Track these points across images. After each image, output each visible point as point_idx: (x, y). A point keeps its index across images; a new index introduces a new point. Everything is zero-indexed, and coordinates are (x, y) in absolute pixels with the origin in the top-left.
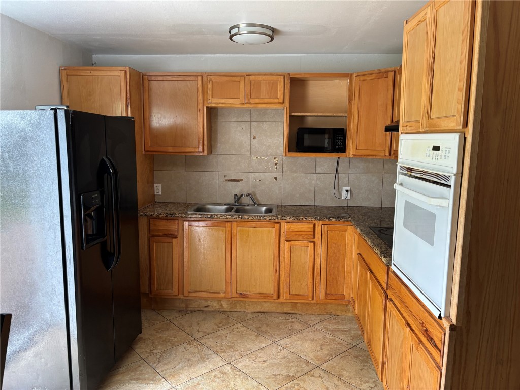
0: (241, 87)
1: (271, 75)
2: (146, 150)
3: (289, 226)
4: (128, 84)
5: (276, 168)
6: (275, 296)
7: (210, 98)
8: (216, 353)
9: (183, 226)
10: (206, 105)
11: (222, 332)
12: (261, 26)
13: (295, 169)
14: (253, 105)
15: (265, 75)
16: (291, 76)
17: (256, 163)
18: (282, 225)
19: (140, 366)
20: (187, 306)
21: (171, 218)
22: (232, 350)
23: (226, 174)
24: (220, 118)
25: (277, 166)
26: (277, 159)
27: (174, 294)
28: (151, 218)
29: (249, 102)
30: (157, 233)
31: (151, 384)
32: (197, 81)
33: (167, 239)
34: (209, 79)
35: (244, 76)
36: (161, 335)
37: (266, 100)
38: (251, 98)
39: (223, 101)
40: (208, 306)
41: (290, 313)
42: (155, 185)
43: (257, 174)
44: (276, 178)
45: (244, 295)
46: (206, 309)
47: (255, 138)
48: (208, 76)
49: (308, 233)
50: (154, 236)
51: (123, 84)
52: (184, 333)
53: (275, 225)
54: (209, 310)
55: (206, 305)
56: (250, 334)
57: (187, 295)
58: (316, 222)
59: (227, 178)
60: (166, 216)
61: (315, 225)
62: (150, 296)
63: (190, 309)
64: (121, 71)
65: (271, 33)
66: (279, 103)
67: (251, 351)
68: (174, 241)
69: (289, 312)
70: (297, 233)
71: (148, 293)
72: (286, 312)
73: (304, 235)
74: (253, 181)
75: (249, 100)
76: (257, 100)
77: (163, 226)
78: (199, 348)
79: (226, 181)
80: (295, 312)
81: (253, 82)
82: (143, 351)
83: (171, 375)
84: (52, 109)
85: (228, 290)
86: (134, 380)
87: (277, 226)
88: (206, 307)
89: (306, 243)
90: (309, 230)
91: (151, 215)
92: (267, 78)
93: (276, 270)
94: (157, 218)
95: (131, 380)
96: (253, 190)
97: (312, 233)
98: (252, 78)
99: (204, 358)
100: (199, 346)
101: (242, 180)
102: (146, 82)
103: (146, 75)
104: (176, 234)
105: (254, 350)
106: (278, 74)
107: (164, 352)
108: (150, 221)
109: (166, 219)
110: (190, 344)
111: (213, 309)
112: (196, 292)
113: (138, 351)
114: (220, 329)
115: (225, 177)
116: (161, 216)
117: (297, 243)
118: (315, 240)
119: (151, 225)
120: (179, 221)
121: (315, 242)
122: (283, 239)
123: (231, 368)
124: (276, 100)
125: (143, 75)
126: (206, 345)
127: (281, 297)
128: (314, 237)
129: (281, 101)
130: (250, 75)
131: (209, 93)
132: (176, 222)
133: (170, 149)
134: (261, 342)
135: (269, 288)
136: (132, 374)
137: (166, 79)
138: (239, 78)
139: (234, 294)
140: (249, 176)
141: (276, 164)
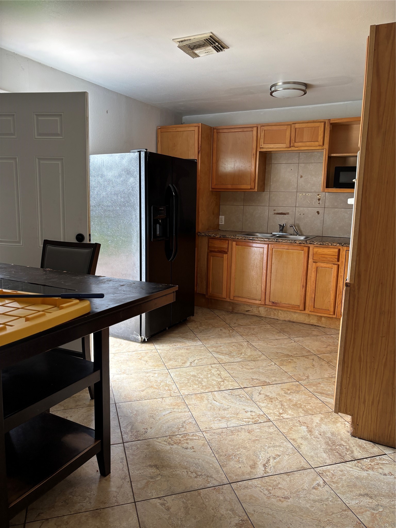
0: (287, 134)
1: (314, 122)
2: (212, 187)
3: (316, 250)
4: (200, 136)
5: (319, 203)
6: (302, 307)
7: (262, 144)
8: (242, 335)
9: (232, 245)
10: (259, 150)
11: (252, 327)
12: (295, 83)
13: (336, 204)
14: (297, 149)
15: (308, 123)
16: (331, 122)
17: (301, 199)
18: (311, 249)
19: (187, 332)
20: (233, 309)
21: (224, 238)
22: (254, 336)
23: (275, 208)
24: (273, 161)
25: (320, 202)
26: (320, 196)
27: (223, 297)
28: (210, 238)
29: (293, 146)
30: (213, 250)
31: (191, 341)
32: (253, 131)
33: (220, 255)
34: (262, 129)
35: (291, 125)
36: (208, 321)
37: (308, 144)
38: (295, 142)
39: (272, 146)
40: (249, 311)
41: (315, 326)
42: (220, 217)
43: (302, 209)
44: (318, 213)
45: (276, 303)
46: (247, 313)
47: (301, 177)
48: (261, 126)
49: (333, 257)
50: (211, 251)
51: (196, 136)
52: (225, 323)
53: (305, 248)
54: (250, 314)
55: (247, 310)
56: (273, 331)
57: (232, 299)
58: (341, 247)
59: (276, 212)
60: (220, 237)
61: (339, 250)
62: (206, 297)
63: (235, 311)
64: (195, 126)
65: (303, 88)
66: (319, 146)
67: (269, 339)
68: (225, 256)
69: (315, 324)
70: (323, 256)
71: (205, 295)
72: (312, 324)
73: (329, 258)
74: (298, 215)
75: (294, 144)
76: (300, 144)
77: (218, 244)
78: (231, 331)
79: (275, 214)
80: (320, 325)
81: (297, 130)
82: (192, 326)
83: (205, 339)
84: (138, 151)
85: (263, 298)
86: (181, 337)
87: (306, 249)
88: (247, 311)
89: (330, 265)
90: (334, 254)
91: (210, 236)
92: (310, 125)
93: (303, 286)
94: (214, 238)
95: (179, 337)
96: (297, 222)
97: (337, 257)
98: (297, 126)
99: (231, 336)
101: (288, 214)
102: (215, 134)
103: (215, 129)
104: (226, 251)
105: (270, 339)
106: (320, 121)
107: (206, 329)
108: (209, 240)
109: (220, 239)
110: (225, 328)
111: (251, 314)
112: (239, 297)
113: (189, 325)
114: (252, 325)
115: (274, 210)
116: (216, 237)
117: (322, 265)
118: (339, 263)
119: (210, 243)
120: (229, 242)
121: (339, 265)
122: (311, 260)
123: (248, 344)
124: (317, 143)
125: (214, 129)
126: (236, 330)
127: (307, 309)
128: (338, 261)
129: (321, 144)
130: (295, 124)
131: (262, 140)
132: (227, 242)
133: (230, 187)
134: (279, 336)
135: (297, 301)
136: (181, 335)
137: (230, 131)
138: (286, 126)
139: (267, 302)
140: (294, 210)
141: (319, 200)
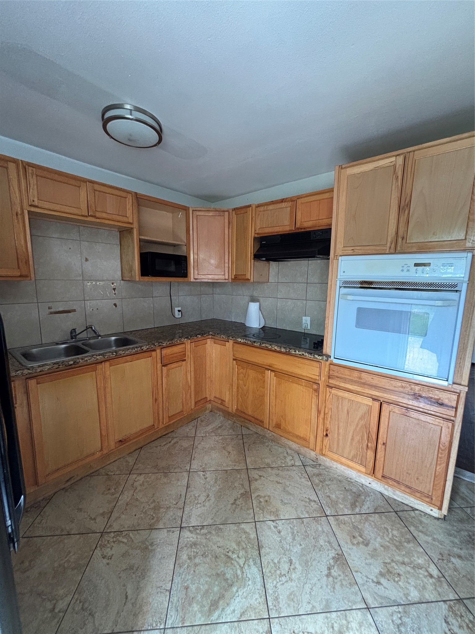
0: (82, 194)
3: (164, 351)
5: (115, 294)
7: (36, 199)
8: (152, 528)
9: (27, 387)
10: (27, 208)
11: (125, 498)
13: (133, 293)
14: (98, 220)
15: (110, 187)
16: (138, 196)
17: (91, 289)
18: (158, 352)
22: (163, 510)
23: (50, 305)
25: (116, 292)
26: (115, 284)
29: (93, 216)
32: (7, 168)
34: (30, 171)
35: (85, 182)
36: (37, 571)
37: (114, 217)
38: (96, 210)
39: (56, 207)
40: (71, 477)
43: (94, 302)
44: (115, 305)
45: (125, 440)
46: (69, 484)
47: (87, 260)
49: (181, 353)
52: (76, 537)
54: (73, 482)
56: (158, 479)
58: (185, 342)
59: (52, 310)
63: (41, 498)
66: (129, 223)
67: (183, 496)
69: (163, 434)
70: (173, 356)
74: (89, 310)
75: (94, 213)
76: (104, 215)
79: (51, 313)
81: (97, 193)
83: (135, 616)
87: (154, 354)
88: (68, 481)
89: (179, 363)
90: (181, 350)
92: (114, 191)
96: (90, 320)
98: (97, 187)
99: (147, 548)
100: (120, 539)
101: (74, 311)
105: (184, 493)
107: (79, 592)
110: (104, 546)
111: (79, 478)
114: (117, 495)
115: (49, 308)
117: (173, 366)
121: (186, 360)
122: (159, 365)
123: (190, 531)
124: (126, 219)
126: (126, 529)
128: (185, 356)
129: (131, 220)
130: (93, 183)
131: (34, 192)
134: (178, 480)
138: (79, 182)
140: (83, 305)
141: (114, 289)
